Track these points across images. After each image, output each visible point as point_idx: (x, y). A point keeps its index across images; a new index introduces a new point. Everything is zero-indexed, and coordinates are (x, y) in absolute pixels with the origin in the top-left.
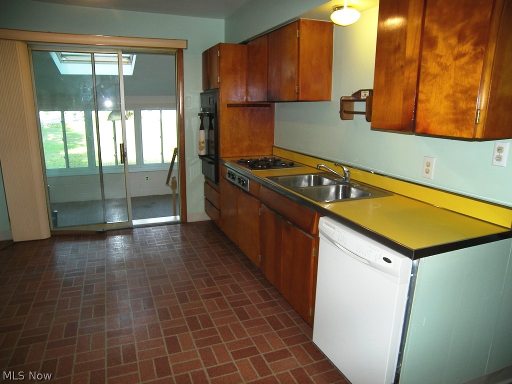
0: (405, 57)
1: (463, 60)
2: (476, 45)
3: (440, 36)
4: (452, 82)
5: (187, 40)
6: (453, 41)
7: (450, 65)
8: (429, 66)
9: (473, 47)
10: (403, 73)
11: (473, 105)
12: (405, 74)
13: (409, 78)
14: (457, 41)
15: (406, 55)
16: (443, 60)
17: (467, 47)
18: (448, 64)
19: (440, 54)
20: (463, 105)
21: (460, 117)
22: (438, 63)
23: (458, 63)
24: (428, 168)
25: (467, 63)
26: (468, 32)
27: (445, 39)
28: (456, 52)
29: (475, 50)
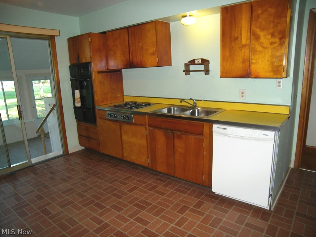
0: (241, 43)
1: (275, 45)
2: (281, 39)
3: (262, 34)
4: (270, 54)
5: (59, 30)
6: (269, 37)
7: (268, 47)
8: (256, 47)
9: (279, 40)
10: (241, 50)
11: (281, 64)
12: (242, 51)
13: (245, 53)
14: (271, 37)
15: (242, 42)
16: (264, 45)
17: (277, 40)
18: (267, 47)
19: (262, 42)
20: (276, 64)
21: (275, 69)
22: (262, 46)
23: (272, 46)
24: (242, 94)
25: (278, 46)
26: (276, 34)
27: (265, 36)
28: (271, 41)
29: (280, 41)
